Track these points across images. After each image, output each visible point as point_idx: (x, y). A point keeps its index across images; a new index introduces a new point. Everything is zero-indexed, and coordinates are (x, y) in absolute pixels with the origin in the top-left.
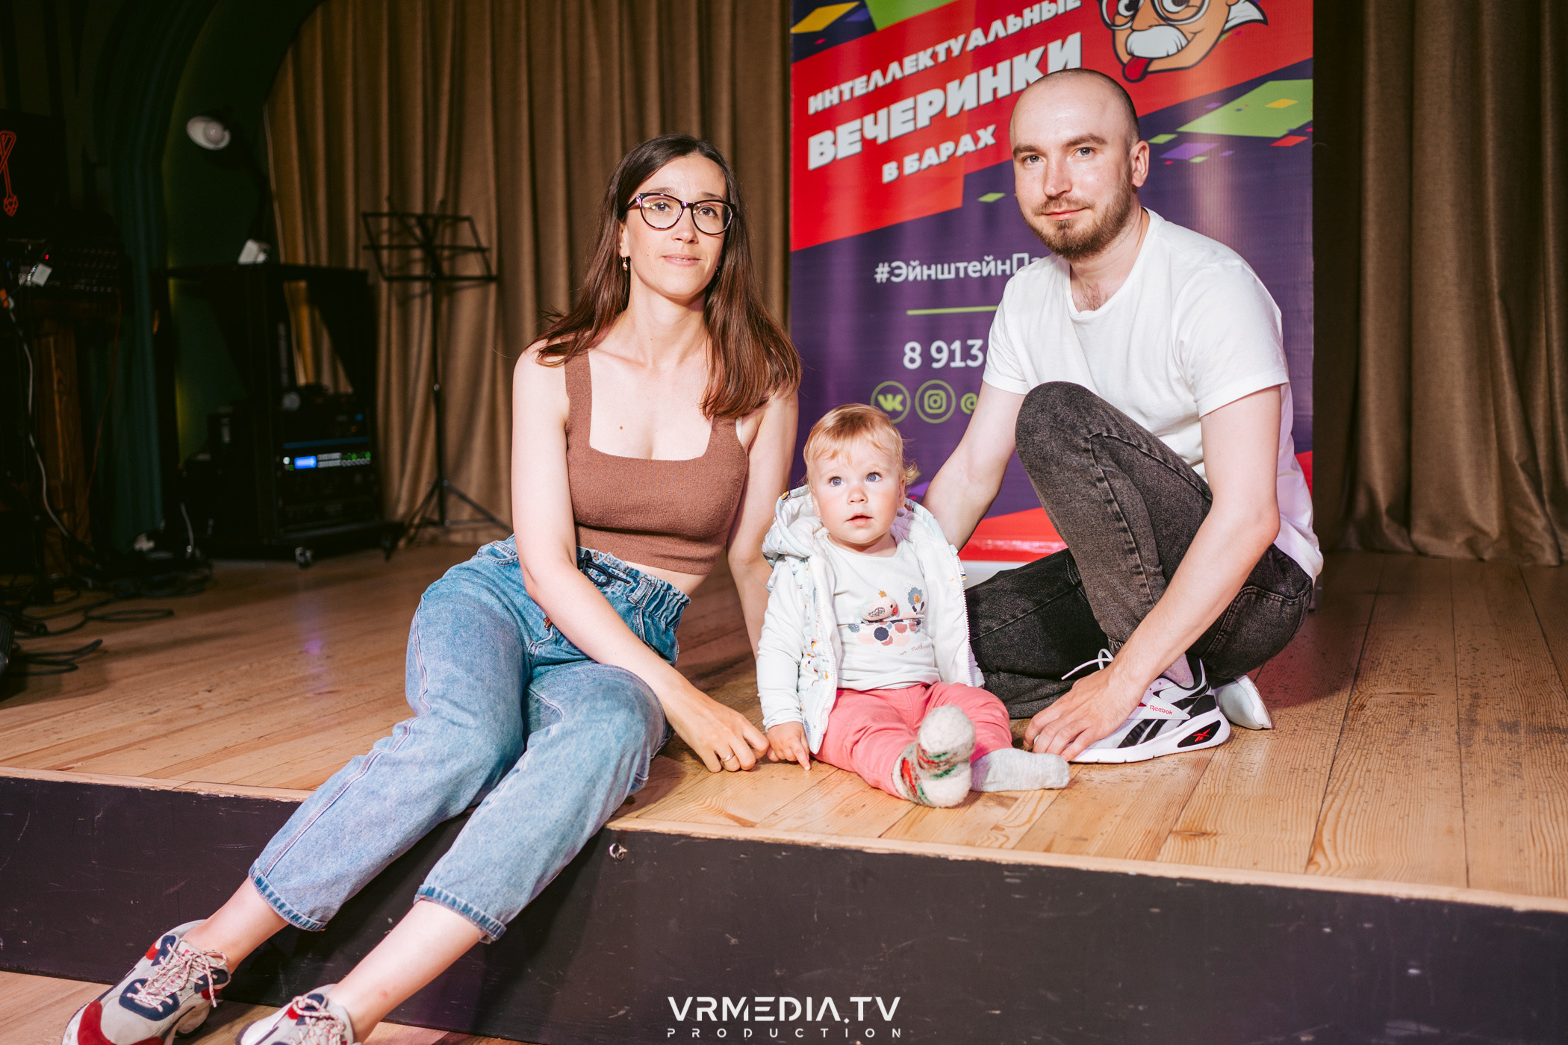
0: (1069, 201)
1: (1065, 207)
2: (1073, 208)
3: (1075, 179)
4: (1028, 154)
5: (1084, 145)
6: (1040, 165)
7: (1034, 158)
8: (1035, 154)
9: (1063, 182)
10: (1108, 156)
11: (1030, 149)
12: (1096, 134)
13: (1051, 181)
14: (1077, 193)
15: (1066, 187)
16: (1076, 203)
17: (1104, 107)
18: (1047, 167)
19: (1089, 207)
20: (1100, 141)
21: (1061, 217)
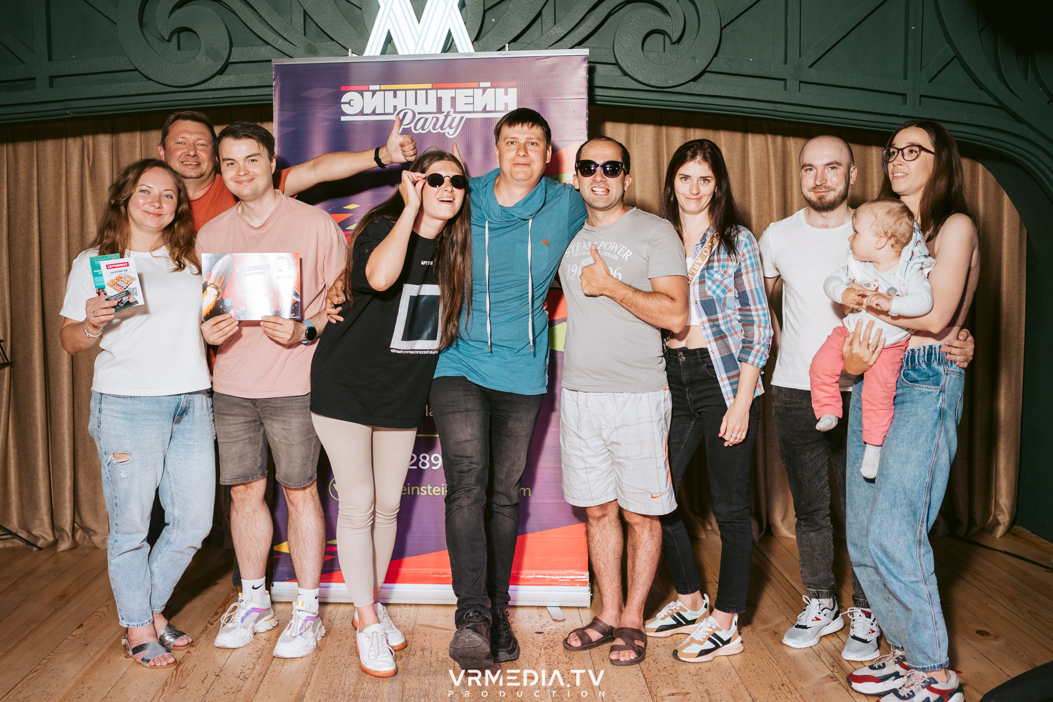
0: (826, 187)
1: (823, 190)
2: (827, 190)
3: (828, 179)
4: (809, 167)
5: (833, 165)
6: (813, 172)
7: (811, 170)
8: (810, 167)
9: (823, 180)
10: (842, 170)
11: (810, 165)
12: (838, 161)
13: (818, 179)
14: (829, 184)
15: (825, 182)
16: (829, 188)
17: (841, 150)
18: (816, 174)
19: (834, 190)
20: (839, 164)
21: (821, 194)
